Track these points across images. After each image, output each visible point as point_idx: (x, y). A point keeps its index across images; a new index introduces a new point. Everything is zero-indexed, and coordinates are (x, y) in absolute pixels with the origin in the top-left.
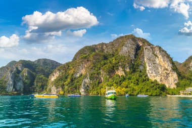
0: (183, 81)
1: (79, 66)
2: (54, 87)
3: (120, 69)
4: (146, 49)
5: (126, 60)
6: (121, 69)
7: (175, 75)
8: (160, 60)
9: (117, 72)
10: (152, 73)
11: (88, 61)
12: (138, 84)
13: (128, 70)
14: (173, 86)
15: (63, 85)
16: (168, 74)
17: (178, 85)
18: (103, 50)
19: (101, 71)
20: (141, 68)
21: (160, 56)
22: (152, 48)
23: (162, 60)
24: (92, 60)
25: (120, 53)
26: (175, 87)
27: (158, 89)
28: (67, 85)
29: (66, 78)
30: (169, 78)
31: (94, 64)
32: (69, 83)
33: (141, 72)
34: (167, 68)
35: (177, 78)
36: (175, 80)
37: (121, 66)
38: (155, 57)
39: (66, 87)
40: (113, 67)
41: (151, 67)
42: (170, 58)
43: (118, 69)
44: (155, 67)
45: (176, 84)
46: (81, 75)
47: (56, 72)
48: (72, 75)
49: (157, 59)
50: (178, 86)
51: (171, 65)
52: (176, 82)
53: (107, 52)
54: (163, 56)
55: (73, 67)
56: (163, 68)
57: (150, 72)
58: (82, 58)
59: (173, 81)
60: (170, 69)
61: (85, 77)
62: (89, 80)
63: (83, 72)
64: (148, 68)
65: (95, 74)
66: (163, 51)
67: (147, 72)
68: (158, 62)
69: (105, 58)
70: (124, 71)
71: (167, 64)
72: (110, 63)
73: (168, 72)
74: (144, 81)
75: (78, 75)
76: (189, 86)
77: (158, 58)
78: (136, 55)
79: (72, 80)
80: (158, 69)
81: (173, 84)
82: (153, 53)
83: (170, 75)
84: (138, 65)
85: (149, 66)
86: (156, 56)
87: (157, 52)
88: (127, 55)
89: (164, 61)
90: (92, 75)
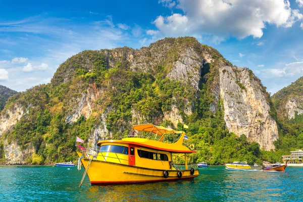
0: (285, 138)
1: (76, 96)
2: (13, 145)
3: (175, 109)
4: (224, 71)
5: (186, 91)
6: (176, 111)
7: (274, 127)
8: (250, 96)
9: (166, 116)
10: (235, 121)
11: (98, 86)
12: (212, 143)
13: (189, 113)
14: (270, 147)
15: (41, 141)
16: (262, 124)
17: (278, 144)
18: (127, 65)
19: (133, 111)
20: (212, 109)
21: (250, 89)
22: (235, 71)
23: (253, 96)
24: (108, 85)
25: (171, 76)
26: (274, 147)
27: (249, 153)
28: (51, 141)
29: (46, 124)
30: (264, 132)
31: (114, 95)
32: (56, 137)
33: (212, 117)
34: (261, 112)
35: (276, 132)
36: (274, 136)
37: (177, 104)
38: (240, 89)
39: (49, 146)
40: (160, 104)
41: (233, 109)
42: (267, 93)
43: (169, 110)
44: (240, 109)
45: (275, 143)
46: (83, 119)
47: (13, 109)
48: (60, 117)
49: (244, 95)
50: (277, 147)
51: (268, 107)
52: (275, 139)
53: (136, 69)
54: (255, 90)
55: (61, 99)
56: (254, 112)
57: (231, 118)
58: (84, 80)
59: (270, 137)
60: (266, 114)
61: (97, 123)
62: (106, 130)
63: (87, 111)
64: (227, 111)
65: (119, 118)
66: (256, 79)
67: (225, 118)
68: (245, 100)
69: (137, 83)
70: (182, 114)
71: (262, 105)
72: (152, 95)
73: (263, 120)
74: (223, 136)
75: (75, 119)
76: (295, 146)
77: (246, 91)
78: (202, 81)
79: (61, 130)
80: (245, 113)
81: (270, 142)
82: (237, 82)
83: (266, 125)
84: (207, 104)
85: (230, 107)
86: (243, 88)
87: (246, 81)
88: (185, 81)
89: (257, 99)
90: (112, 119)
